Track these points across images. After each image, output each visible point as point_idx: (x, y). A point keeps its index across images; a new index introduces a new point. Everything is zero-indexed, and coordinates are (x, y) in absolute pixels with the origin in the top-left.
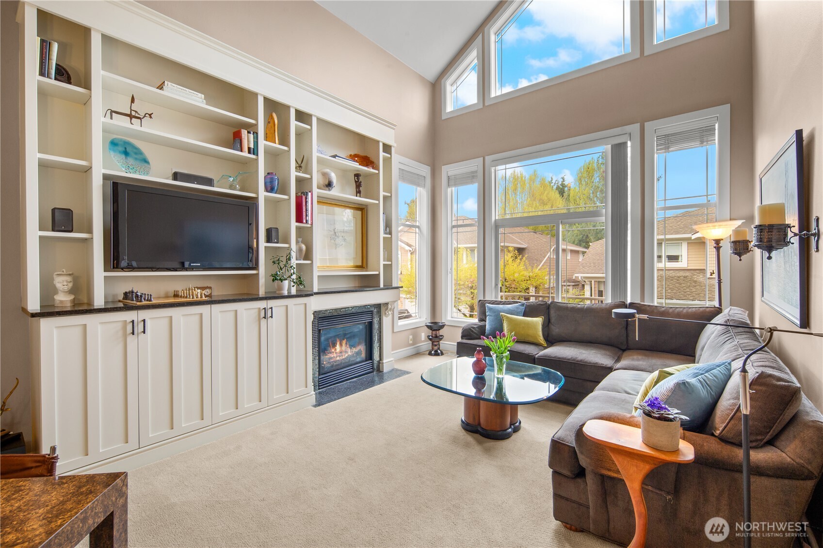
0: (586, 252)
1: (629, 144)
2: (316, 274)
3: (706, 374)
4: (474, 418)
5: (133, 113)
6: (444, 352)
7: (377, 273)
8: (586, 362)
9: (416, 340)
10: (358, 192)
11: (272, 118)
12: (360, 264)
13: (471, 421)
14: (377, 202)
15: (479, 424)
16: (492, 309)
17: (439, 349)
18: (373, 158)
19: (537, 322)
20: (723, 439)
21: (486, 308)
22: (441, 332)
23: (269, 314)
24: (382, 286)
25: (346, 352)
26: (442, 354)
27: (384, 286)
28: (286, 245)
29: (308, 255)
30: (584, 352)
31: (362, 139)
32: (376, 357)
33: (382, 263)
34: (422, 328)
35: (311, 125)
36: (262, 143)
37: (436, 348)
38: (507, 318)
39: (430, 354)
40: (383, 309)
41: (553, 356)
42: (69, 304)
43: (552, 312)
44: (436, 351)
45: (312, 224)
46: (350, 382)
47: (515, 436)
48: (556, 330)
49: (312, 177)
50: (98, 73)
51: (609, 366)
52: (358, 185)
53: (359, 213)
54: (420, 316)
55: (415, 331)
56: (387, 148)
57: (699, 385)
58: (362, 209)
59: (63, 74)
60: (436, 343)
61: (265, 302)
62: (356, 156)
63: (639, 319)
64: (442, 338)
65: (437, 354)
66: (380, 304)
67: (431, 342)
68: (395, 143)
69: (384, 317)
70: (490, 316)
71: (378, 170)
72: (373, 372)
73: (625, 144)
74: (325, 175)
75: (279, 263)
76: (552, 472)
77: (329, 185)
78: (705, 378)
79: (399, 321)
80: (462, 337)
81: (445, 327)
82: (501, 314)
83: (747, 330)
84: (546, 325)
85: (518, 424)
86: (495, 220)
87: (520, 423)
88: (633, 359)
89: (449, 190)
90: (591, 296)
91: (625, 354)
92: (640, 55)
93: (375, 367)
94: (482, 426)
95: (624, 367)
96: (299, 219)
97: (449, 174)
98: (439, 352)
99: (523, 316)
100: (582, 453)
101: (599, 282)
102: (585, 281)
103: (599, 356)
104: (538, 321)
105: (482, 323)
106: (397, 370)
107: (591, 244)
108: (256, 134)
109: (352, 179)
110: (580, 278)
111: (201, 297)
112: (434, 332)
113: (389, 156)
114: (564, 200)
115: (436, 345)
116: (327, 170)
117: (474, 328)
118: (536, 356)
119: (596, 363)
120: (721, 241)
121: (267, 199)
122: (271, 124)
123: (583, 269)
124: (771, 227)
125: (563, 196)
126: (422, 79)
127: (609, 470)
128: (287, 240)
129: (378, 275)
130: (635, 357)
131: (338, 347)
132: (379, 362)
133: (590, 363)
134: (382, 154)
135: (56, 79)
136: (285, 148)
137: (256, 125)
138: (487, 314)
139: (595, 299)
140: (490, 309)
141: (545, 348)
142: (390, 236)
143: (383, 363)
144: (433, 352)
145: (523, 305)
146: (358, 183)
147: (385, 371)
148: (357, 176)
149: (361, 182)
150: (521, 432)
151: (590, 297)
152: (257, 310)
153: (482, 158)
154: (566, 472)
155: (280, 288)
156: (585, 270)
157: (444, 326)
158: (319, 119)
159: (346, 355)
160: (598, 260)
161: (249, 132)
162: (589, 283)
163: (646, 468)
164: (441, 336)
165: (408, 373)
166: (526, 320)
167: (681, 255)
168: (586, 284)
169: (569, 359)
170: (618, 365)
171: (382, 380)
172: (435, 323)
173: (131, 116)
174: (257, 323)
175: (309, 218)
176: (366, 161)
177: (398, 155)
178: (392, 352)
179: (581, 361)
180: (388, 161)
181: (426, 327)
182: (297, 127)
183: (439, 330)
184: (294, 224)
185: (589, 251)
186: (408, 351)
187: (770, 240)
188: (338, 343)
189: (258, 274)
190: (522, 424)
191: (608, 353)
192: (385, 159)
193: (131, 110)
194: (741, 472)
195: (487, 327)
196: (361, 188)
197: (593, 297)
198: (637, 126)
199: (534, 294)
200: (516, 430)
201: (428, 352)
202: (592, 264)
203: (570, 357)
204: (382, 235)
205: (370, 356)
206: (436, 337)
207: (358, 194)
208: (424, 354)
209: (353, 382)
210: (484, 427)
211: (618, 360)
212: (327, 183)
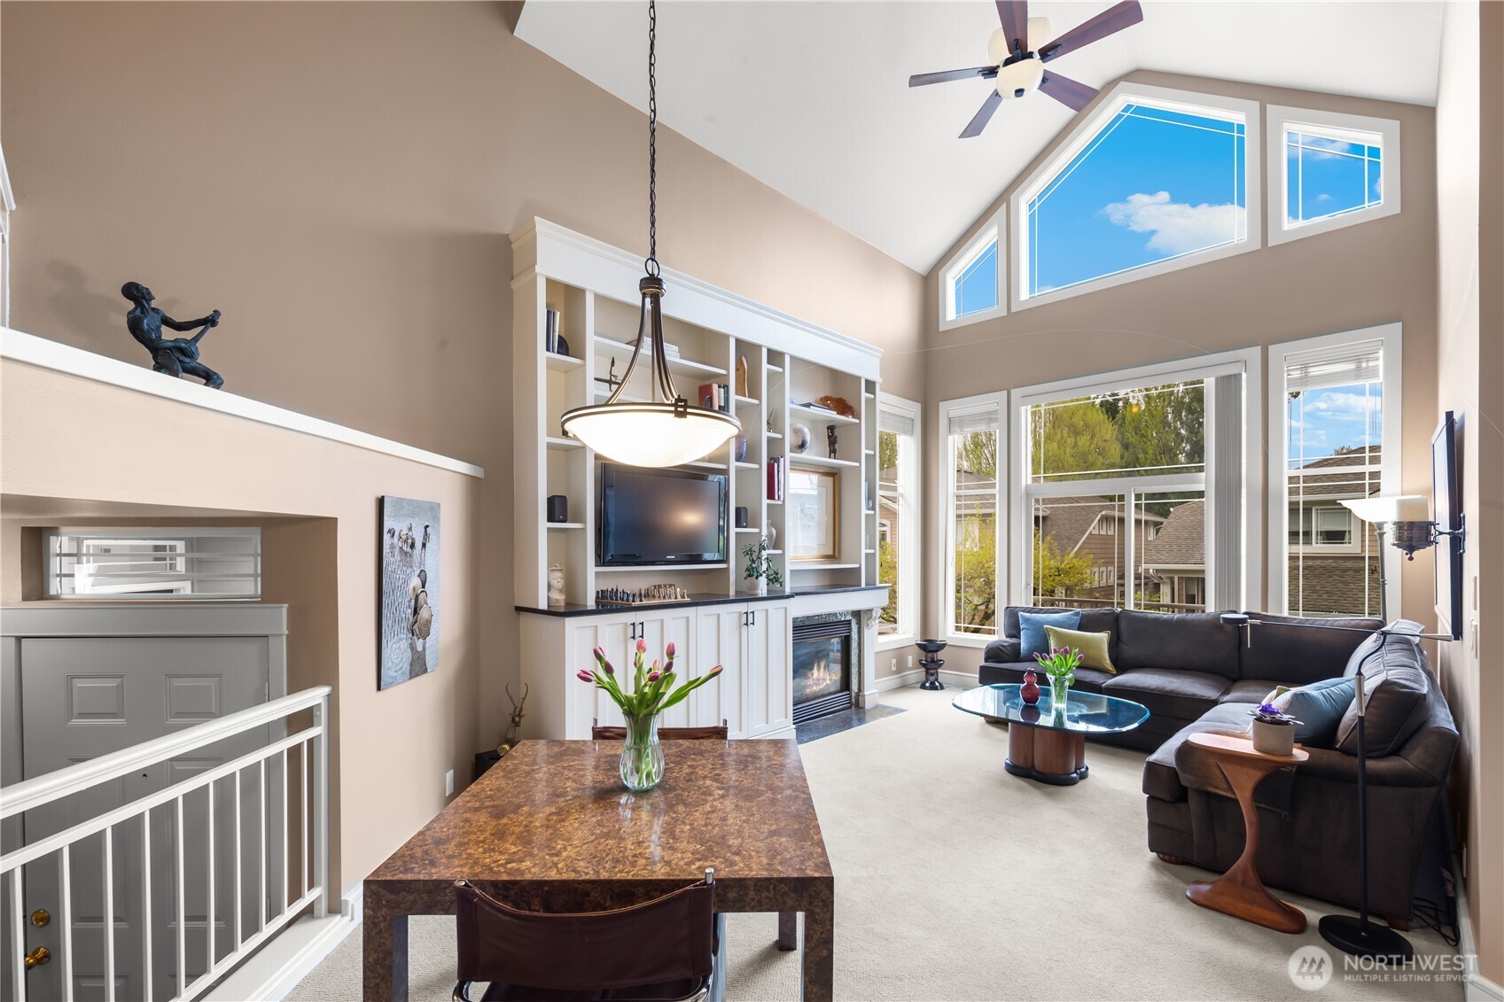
0: (1162, 523)
1: (1244, 375)
2: (789, 567)
3: (1332, 688)
4: (1026, 758)
5: (613, 379)
6: (944, 685)
7: (857, 566)
8: (1179, 693)
9: (901, 667)
10: (833, 452)
11: (742, 363)
12: (831, 553)
13: (1021, 763)
14: (857, 464)
15: (1033, 766)
16: (1029, 619)
17: (937, 680)
18: (850, 401)
19: (1101, 639)
20: (1345, 751)
21: (1020, 619)
22: (941, 655)
23: (750, 621)
24: (863, 585)
25: (824, 680)
26: (942, 688)
27: (866, 585)
28: (756, 530)
29: (778, 542)
30: (1174, 680)
31: (835, 376)
32: (854, 687)
33: (864, 551)
34: (908, 648)
35: (783, 367)
36: (733, 397)
37: (932, 678)
38: (1056, 632)
39: (923, 687)
40: (864, 618)
41: (1129, 684)
42: (563, 604)
43: (1123, 625)
44: (932, 683)
45: (784, 501)
46: (825, 719)
47: (1081, 783)
48: (1129, 651)
49: (784, 437)
50: (592, 340)
51: (1213, 698)
52: (832, 441)
53: (831, 479)
54: (907, 631)
55: (900, 653)
56: (871, 386)
57: (1321, 698)
58: (833, 474)
59: (564, 347)
60: (932, 671)
61: (745, 604)
62: (827, 398)
63: (1251, 625)
64: (942, 664)
65: (933, 687)
66: (860, 611)
67: (924, 669)
68: (881, 377)
69: (865, 629)
70: (1027, 629)
71: (859, 418)
72: (850, 708)
73: (1237, 377)
74: (796, 431)
75: (751, 555)
76: (1148, 798)
77: (802, 446)
78: (1330, 692)
79: (880, 636)
80: (986, 660)
81: (946, 648)
82: (1045, 626)
83: (1405, 646)
84: (1114, 645)
85: (1083, 770)
86: (1027, 486)
87: (1087, 768)
88: (1248, 691)
89: (950, 438)
90: (1173, 601)
91: (1238, 684)
92: (1262, 245)
93: (853, 700)
94: (1037, 768)
95: (1235, 700)
96: (771, 495)
97: (951, 415)
98: (937, 684)
99: (1078, 630)
100: (1184, 772)
101: (1188, 579)
102: (1160, 578)
103: (1198, 685)
104: (1103, 637)
105: (1013, 641)
106: (884, 707)
107: (1172, 509)
108: (726, 387)
109: (825, 433)
110: (1151, 571)
111: (676, 598)
112: (929, 655)
113: (872, 396)
114: (1116, 427)
115: (932, 675)
116: (800, 425)
117: (1003, 646)
118: (1103, 685)
119: (1194, 695)
120: (1385, 525)
121: (738, 470)
122: (741, 371)
123: (1158, 555)
124: (1411, 525)
125: (1114, 418)
126: (910, 272)
127: (1216, 788)
128: (757, 524)
129: (860, 568)
130: (1252, 688)
131: (815, 671)
132: (858, 695)
133: (1185, 695)
134: (864, 395)
135: (558, 353)
136: (756, 402)
137: (727, 376)
138: (1022, 627)
139: (1180, 608)
140: (1027, 620)
141: (1114, 676)
142: (873, 512)
143: (864, 696)
144: (927, 685)
145: (1077, 614)
146: (833, 438)
147: (867, 706)
148: (831, 428)
149: (836, 437)
150: (1089, 779)
151: (1169, 603)
152: (737, 615)
153: (1005, 392)
154: (1164, 796)
155: (754, 587)
156: (1162, 557)
157: (945, 645)
158: (792, 358)
159: (825, 684)
160: (1186, 539)
161: (719, 387)
162: (1168, 581)
163: (1256, 775)
164: (941, 661)
165: (902, 711)
166: (1083, 635)
167: (1350, 532)
168: (1163, 583)
169: (1153, 690)
170: (1226, 698)
171: (861, 721)
172: (930, 641)
173: (610, 382)
174: (738, 632)
175: (781, 493)
176: (843, 407)
177: (884, 393)
178: (876, 681)
179: (1171, 692)
180: (871, 404)
181: (916, 646)
182: (768, 370)
183: (937, 651)
184: (765, 501)
185: (1169, 523)
186: (891, 681)
187: (1411, 539)
188: (816, 665)
189: (727, 570)
190: (1090, 772)
191: (1210, 683)
192: (867, 400)
193: (611, 375)
194: (1357, 782)
195: (1022, 646)
196: (836, 446)
197: (1176, 603)
198: (1257, 350)
199: (1064, 598)
200: (1083, 776)
201: (919, 685)
202: (1175, 547)
203: (1154, 687)
204: (864, 511)
205: (846, 684)
206: (933, 661)
207: (832, 455)
208: (916, 688)
209: (829, 719)
210: (1040, 770)
211: (1226, 692)
212: (800, 443)
